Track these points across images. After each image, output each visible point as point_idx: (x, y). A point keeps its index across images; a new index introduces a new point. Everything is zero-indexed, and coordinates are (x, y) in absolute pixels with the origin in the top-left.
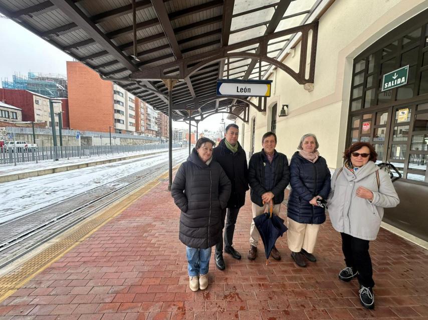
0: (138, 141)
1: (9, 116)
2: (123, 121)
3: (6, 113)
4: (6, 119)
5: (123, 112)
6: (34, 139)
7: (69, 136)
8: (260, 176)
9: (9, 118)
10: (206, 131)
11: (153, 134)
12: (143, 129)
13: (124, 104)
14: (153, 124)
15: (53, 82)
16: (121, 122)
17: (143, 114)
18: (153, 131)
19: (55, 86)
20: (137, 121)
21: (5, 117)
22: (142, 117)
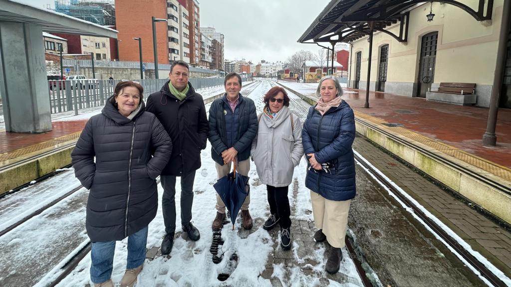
0: (197, 74)
1: (55, 48)
2: (178, 51)
3: (52, 44)
4: (51, 51)
5: (178, 40)
6: (94, 73)
7: (131, 69)
8: (221, 128)
9: (54, 50)
10: (263, 62)
11: (207, 66)
12: (197, 60)
13: (179, 30)
14: (207, 55)
15: (98, 7)
16: (176, 52)
17: (198, 43)
18: (207, 62)
19: (101, 12)
20: (191, 51)
21: (51, 50)
22: (197, 45)
